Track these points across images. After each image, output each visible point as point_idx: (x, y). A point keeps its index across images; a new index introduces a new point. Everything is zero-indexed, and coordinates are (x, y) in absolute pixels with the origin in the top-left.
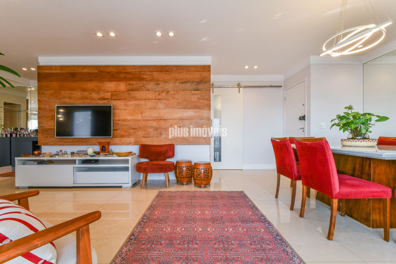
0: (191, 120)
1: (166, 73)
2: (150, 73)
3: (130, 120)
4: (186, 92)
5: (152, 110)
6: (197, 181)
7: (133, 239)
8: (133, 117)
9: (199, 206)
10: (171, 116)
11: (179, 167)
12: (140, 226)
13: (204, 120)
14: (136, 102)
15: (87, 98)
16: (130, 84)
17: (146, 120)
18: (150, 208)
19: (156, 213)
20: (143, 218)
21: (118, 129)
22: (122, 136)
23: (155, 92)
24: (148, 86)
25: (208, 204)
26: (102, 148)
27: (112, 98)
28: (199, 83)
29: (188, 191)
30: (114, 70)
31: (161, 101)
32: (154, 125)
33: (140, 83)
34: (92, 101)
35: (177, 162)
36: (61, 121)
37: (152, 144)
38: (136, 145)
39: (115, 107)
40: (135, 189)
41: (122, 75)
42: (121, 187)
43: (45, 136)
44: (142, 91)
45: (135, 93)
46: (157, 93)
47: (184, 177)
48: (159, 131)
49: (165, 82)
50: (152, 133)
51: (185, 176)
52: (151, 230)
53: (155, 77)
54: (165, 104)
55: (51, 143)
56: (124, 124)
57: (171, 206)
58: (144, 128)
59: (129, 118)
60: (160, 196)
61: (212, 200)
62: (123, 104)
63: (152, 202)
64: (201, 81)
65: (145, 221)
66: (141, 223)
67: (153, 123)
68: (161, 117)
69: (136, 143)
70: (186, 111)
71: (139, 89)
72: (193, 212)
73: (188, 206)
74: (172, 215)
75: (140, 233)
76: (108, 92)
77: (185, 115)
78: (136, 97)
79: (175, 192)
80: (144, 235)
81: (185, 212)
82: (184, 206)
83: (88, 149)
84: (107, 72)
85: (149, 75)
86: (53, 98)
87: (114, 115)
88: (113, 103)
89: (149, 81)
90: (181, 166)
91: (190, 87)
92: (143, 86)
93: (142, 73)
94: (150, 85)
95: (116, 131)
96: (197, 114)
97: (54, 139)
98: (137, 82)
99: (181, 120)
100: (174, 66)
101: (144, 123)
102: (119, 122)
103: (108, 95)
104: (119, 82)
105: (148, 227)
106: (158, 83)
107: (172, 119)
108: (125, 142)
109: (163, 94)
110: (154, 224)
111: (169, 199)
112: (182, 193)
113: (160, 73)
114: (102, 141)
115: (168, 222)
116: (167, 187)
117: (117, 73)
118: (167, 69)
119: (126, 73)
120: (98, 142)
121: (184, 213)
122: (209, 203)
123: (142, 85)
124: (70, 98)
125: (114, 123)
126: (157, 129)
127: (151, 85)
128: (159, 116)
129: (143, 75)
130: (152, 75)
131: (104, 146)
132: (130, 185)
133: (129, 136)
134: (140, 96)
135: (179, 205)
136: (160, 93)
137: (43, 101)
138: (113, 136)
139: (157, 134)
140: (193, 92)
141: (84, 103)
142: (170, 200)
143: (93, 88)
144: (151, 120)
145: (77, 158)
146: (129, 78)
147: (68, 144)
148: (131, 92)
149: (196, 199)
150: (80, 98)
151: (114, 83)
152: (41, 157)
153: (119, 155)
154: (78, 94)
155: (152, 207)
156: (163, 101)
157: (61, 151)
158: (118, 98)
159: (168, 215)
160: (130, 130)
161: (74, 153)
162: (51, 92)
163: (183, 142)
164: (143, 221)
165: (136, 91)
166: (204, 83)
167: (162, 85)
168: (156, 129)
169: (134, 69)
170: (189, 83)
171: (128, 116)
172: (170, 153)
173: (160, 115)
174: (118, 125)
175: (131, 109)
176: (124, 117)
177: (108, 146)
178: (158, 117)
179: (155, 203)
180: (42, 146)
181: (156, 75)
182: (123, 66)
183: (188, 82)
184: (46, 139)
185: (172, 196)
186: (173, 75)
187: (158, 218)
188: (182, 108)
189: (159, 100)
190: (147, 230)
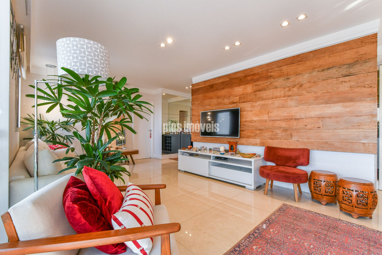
0: (337, 117)
1: (299, 64)
2: (278, 69)
3: (256, 121)
4: (329, 81)
5: (280, 109)
6: (343, 206)
7: (238, 251)
8: (259, 118)
9: (338, 246)
10: (305, 114)
11: (315, 179)
12: (249, 240)
13: (362, 118)
14: (263, 102)
15: (221, 104)
16: (256, 85)
17: (273, 120)
18: (267, 222)
19: (271, 230)
20: (254, 231)
21: (245, 130)
22: (248, 137)
23: (284, 88)
24: (275, 84)
25: (358, 249)
26: (231, 147)
27: (240, 101)
28: (354, 64)
29: (326, 216)
30: (242, 75)
31: (292, 97)
32: (283, 126)
33: (267, 82)
34: (224, 106)
35: (312, 173)
36: (209, 121)
37: (281, 147)
38: (262, 146)
39: (243, 109)
40: (257, 193)
41: (249, 78)
42: (244, 187)
43: (195, 135)
44: (269, 89)
45: (262, 93)
46: (287, 89)
47: (322, 195)
48: (288, 133)
49: (297, 74)
50: (280, 134)
51: (324, 193)
52: (259, 251)
53: (284, 71)
54: (297, 100)
55: (198, 140)
56: (251, 125)
57: (294, 229)
58: (270, 129)
59: (255, 119)
60: (282, 210)
61: (369, 246)
62: (249, 105)
63: (271, 215)
64: (357, 61)
65: (256, 235)
66: (251, 236)
67: (281, 124)
68: (292, 116)
69: (262, 144)
70: (330, 107)
71: (266, 89)
72: (324, 251)
73: (319, 238)
74: (291, 242)
75: (246, 247)
76: (237, 96)
77: (327, 112)
78: (262, 97)
79: (306, 211)
80: (250, 252)
81: (312, 246)
82: (313, 236)
83: (221, 146)
84: (236, 78)
85: (278, 71)
86: (199, 107)
87: (241, 117)
88: (240, 106)
89: (277, 77)
90: (317, 178)
91: (337, 73)
92: (271, 84)
93: (269, 71)
94: (278, 81)
95: (243, 132)
96: (348, 109)
97: (199, 137)
98: (264, 82)
99: (322, 119)
100: (311, 52)
101: (271, 124)
102: (246, 123)
103: (236, 99)
104: (246, 85)
105: (257, 244)
106: (287, 77)
107: (306, 118)
108: (252, 143)
109: (295, 89)
110: (265, 244)
111: (293, 219)
112: (316, 216)
113: (291, 66)
114: (232, 141)
115: (282, 250)
116: (295, 201)
117: (244, 77)
118: (300, 58)
119: (252, 75)
120: (228, 142)
121: (310, 247)
122: (361, 248)
123: (269, 83)
124: (210, 105)
125: (241, 124)
126: (287, 130)
127: (280, 82)
128: (289, 115)
129: (271, 72)
130: (281, 70)
131: (233, 146)
132: (253, 187)
133: (254, 137)
134: (267, 95)
135: (305, 232)
136: (290, 89)
137: (194, 109)
138: (240, 137)
139: (287, 136)
140: (341, 79)
141: (219, 109)
142: (295, 220)
143: (225, 95)
144: (279, 121)
145: (212, 154)
146: (256, 79)
147: (208, 141)
148: (257, 93)
149: (337, 232)
150: (216, 105)
151: (242, 86)
152: (191, 151)
153: (243, 155)
154: (214, 101)
155: (269, 221)
156: (294, 97)
157: (203, 147)
158: (245, 100)
159: (285, 239)
160: (256, 131)
161: (211, 149)
162: (199, 102)
163: (323, 147)
164: (254, 235)
165: (263, 90)
166: (364, 62)
167: (293, 78)
168: (285, 130)
169: (261, 69)
170: (334, 68)
171: (254, 118)
172: (302, 160)
173: (291, 114)
174: (245, 126)
175: (257, 109)
176: (250, 118)
177: (236, 145)
178: (287, 116)
179: (273, 217)
180: (193, 142)
181: (285, 69)
182: (250, 68)
183: (332, 67)
184: (195, 137)
185: (299, 216)
186: (308, 63)
187: (271, 238)
188: (322, 103)
189: (289, 96)
190: (254, 247)
